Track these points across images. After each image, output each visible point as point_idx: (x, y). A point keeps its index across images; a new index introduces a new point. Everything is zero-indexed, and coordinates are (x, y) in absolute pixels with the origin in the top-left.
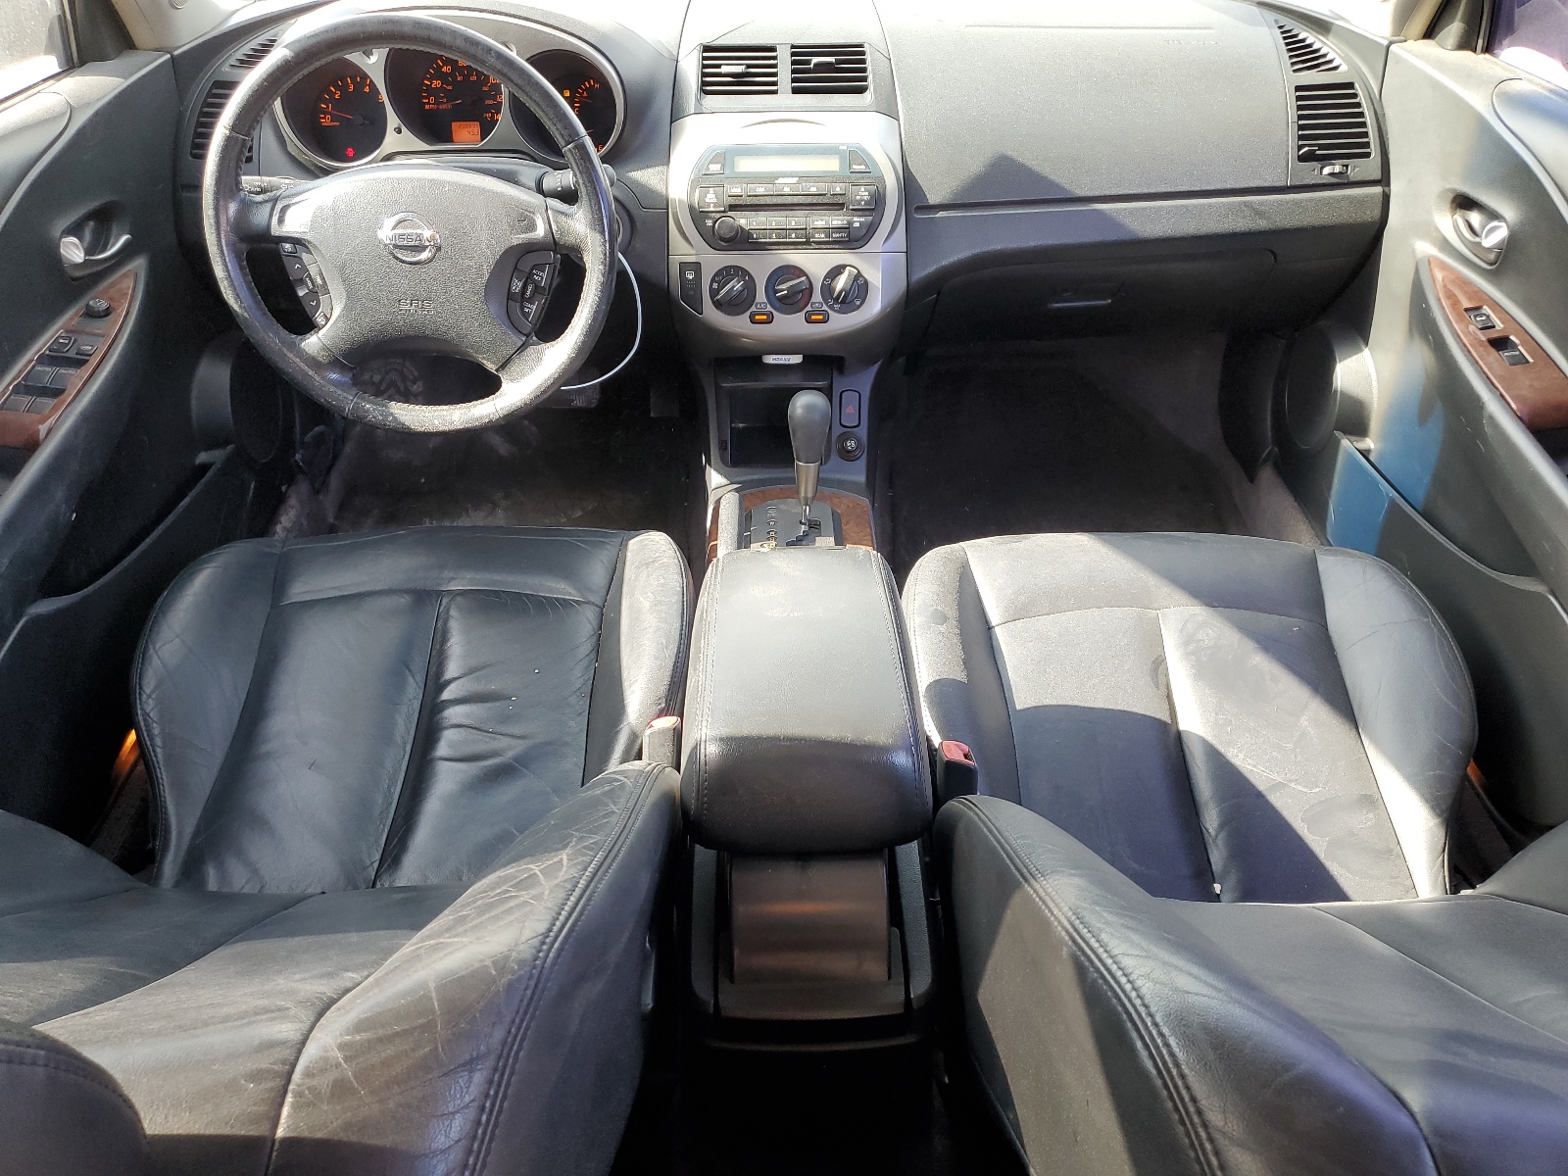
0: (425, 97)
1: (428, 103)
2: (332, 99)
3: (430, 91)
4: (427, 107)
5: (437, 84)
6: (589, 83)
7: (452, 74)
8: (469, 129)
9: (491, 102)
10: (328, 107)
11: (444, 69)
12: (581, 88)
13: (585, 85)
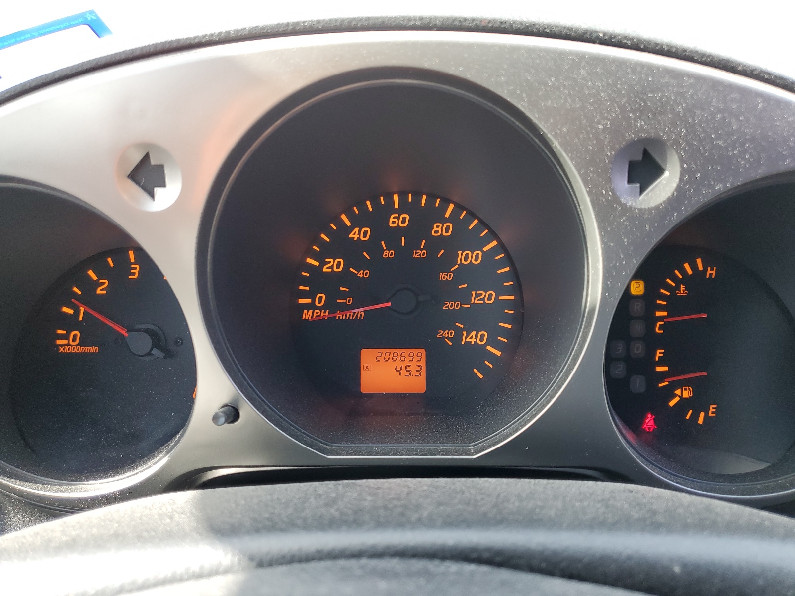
0: (304, 294)
1: (311, 307)
2: (89, 298)
3: (319, 281)
4: (307, 315)
5: (335, 265)
6: (694, 266)
7: (372, 246)
8: (399, 364)
9: (455, 306)
10: (77, 312)
11: (354, 235)
12: (674, 278)
13: (683, 271)
